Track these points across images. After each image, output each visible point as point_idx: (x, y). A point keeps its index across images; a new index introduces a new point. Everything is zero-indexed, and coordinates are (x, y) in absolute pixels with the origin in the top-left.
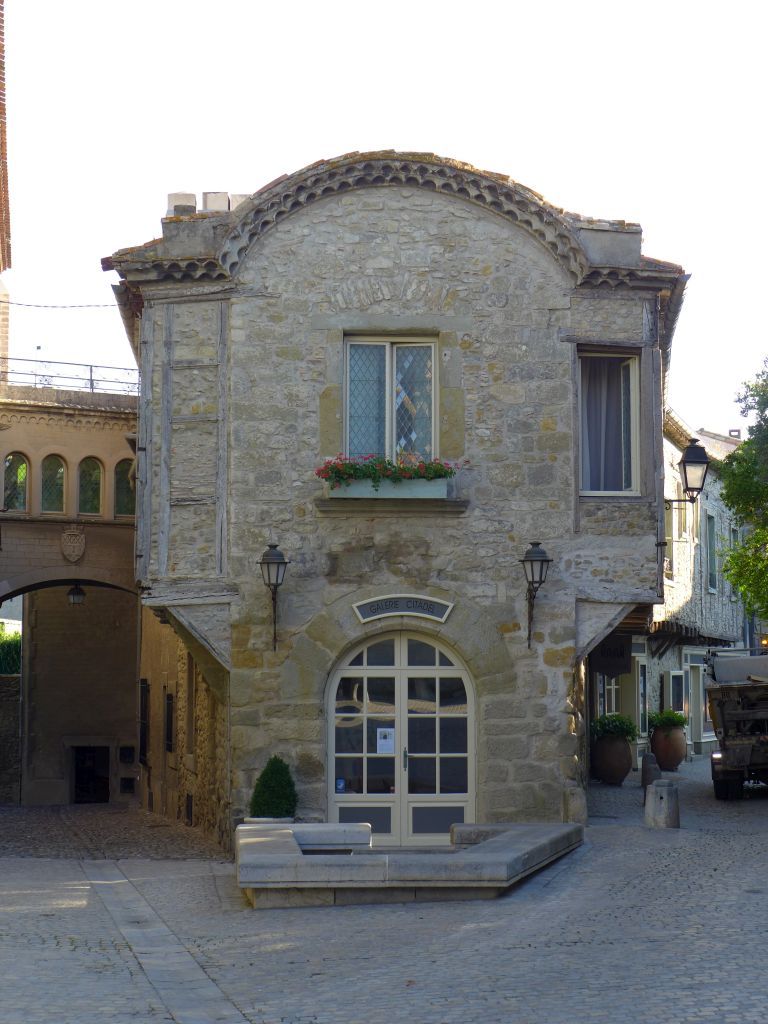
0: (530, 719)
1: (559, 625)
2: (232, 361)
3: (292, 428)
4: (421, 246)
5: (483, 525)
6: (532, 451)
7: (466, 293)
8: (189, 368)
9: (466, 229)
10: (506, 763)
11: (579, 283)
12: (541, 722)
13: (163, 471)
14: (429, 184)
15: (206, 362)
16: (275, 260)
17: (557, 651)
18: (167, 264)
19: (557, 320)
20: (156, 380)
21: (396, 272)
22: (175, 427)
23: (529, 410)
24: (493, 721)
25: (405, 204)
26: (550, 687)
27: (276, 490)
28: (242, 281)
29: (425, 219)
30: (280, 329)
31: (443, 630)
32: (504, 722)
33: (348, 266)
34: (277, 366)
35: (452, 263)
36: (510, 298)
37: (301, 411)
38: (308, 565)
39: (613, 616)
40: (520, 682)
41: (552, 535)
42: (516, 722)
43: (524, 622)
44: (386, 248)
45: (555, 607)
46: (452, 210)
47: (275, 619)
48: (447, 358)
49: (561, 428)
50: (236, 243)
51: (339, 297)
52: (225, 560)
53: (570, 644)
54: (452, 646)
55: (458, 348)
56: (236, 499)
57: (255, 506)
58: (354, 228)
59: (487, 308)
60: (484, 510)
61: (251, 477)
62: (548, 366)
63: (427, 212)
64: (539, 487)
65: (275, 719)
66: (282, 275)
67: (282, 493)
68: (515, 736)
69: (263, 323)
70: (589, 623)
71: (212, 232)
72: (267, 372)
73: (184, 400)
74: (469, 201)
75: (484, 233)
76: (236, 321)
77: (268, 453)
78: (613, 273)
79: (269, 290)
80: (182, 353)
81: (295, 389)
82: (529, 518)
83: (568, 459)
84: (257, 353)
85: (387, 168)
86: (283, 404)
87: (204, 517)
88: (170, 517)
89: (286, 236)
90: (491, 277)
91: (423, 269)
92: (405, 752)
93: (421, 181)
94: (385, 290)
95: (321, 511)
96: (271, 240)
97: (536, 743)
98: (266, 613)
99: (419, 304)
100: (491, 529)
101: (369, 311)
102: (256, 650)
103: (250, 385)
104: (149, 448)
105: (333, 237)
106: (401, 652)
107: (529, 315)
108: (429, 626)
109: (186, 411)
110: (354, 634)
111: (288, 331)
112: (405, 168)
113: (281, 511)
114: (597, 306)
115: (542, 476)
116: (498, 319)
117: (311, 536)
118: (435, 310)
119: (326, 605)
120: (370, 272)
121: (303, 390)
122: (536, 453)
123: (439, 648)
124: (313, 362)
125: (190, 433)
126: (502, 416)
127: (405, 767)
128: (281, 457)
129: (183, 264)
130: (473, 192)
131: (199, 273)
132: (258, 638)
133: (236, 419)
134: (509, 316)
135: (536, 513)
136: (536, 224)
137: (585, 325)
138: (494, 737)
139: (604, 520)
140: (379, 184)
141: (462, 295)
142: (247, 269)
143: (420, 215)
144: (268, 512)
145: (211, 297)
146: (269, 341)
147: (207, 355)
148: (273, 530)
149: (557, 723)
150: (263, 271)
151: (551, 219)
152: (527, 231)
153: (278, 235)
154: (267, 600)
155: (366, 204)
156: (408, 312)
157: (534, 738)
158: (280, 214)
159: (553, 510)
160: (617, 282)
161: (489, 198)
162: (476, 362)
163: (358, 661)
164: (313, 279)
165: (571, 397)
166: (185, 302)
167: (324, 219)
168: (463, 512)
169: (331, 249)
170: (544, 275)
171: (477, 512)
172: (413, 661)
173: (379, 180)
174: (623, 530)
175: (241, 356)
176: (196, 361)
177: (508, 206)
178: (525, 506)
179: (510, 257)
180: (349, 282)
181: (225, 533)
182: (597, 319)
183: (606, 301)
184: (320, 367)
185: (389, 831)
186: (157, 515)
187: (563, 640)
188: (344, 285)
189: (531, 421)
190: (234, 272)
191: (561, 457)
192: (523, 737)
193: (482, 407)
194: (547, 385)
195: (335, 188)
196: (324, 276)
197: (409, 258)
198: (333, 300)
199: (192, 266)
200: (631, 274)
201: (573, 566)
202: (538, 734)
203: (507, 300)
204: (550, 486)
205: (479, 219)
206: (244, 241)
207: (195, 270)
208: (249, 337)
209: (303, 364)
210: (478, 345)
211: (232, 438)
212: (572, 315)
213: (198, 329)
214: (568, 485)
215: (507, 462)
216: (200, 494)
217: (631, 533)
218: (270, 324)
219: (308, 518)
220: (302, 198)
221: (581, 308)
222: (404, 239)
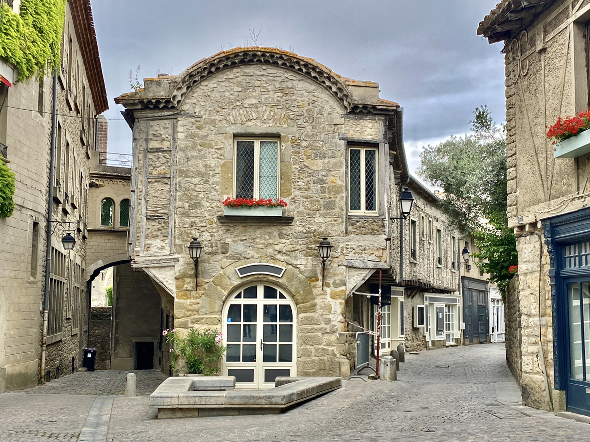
0: (323, 325)
1: (337, 279)
2: (178, 148)
3: (207, 182)
4: (272, 93)
5: (300, 229)
6: (325, 193)
7: (293, 116)
8: (157, 152)
9: (293, 85)
10: (311, 347)
11: (348, 111)
12: (328, 327)
13: (143, 202)
14: (275, 64)
15: (166, 149)
16: (200, 99)
17: (336, 291)
18: (145, 101)
19: (338, 129)
20: (140, 158)
21: (259, 105)
22: (150, 180)
23: (324, 173)
24: (304, 326)
25: (264, 73)
26: (333, 310)
27: (199, 211)
28: (183, 109)
29: (273, 80)
30: (201, 133)
31: (280, 281)
32: (310, 327)
33: (235, 102)
34: (200, 151)
35: (287, 102)
36: (315, 119)
37: (211, 173)
38: (214, 249)
39: (365, 275)
40: (318, 307)
41: (334, 234)
42: (316, 326)
43: (320, 277)
44: (254, 94)
45: (335, 270)
46: (287, 76)
47: (196, 275)
48: (284, 148)
49: (339, 182)
50: (180, 91)
51: (231, 117)
52: (173, 246)
53: (343, 288)
54: (285, 289)
55: (289, 143)
56: (179, 216)
57: (188, 220)
58: (239, 84)
59: (304, 124)
60: (301, 222)
61: (187, 205)
62: (333, 152)
63: (274, 77)
64: (328, 211)
65: (196, 325)
66: (203, 106)
67: (201, 213)
68: (315, 334)
69: (194, 130)
70: (354, 278)
71: (168, 85)
72: (195, 154)
73: (154, 167)
74: (294, 72)
75: (303, 87)
76: (180, 129)
77: (195, 193)
78: (365, 107)
79: (197, 114)
80: (154, 144)
81: (209, 162)
82: (323, 226)
83: (342, 197)
84: (190, 145)
85: (255, 55)
86: (203, 170)
87: (163, 225)
88: (146, 224)
89: (206, 88)
90: (306, 108)
91: (273, 104)
92: (261, 341)
93: (271, 61)
94: (254, 114)
95: (221, 222)
96: (198, 89)
97: (326, 337)
98: (192, 272)
99: (270, 121)
100: (304, 231)
101: (246, 125)
102: (188, 290)
103: (186, 160)
104: (136, 191)
105: (228, 89)
106: (260, 291)
107: (324, 127)
108: (274, 279)
109: (155, 173)
110: (236, 282)
111: (205, 134)
112: (263, 55)
113: (201, 222)
114: (358, 123)
115: (330, 205)
116: (309, 129)
117: (215, 234)
118: (278, 125)
119: (223, 268)
120: (246, 105)
121: (213, 163)
122: (327, 195)
123: (279, 290)
124: (217, 149)
125: (157, 184)
126: (310, 176)
127: (261, 349)
128: (201, 195)
129: (154, 101)
130: (297, 67)
131: (161, 106)
132: (189, 284)
133: (179, 177)
134: (314, 127)
135: (327, 223)
136: (328, 83)
137: (351, 132)
138: (305, 334)
139: (360, 228)
140: (251, 63)
141: (292, 117)
142: (186, 103)
143: (271, 78)
144: (194, 222)
145: (168, 117)
146: (196, 139)
147: (166, 145)
148: (197, 231)
149: (336, 327)
150: (194, 105)
151: (334, 80)
152: (323, 86)
153: (201, 87)
154: (193, 266)
155: (244, 73)
156: (265, 125)
157: (325, 335)
158: (202, 77)
159: (335, 222)
160: (366, 111)
161: (304, 70)
162: (297, 150)
163: (239, 296)
164: (218, 109)
165: (344, 167)
166: (156, 120)
167: (224, 80)
168: (291, 223)
169: (227, 94)
170: (331, 107)
171: (298, 223)
172: (266, 296)
173: (251, 61)
174: (369, 232)
175: (182, 146)
176: (161, 148)
177: (313, 74)
178: (321, 220)
179: (315, 99)
180: (236, 110)
181: (173, 232)
182: (358, 129)
183: (362, 121)
184: (221, 152)
185: (253, 381)
186: (139, 224)
187: (340, 286)
188: (234, 112)
189: (324, 178)
190: (179, 105)
191: (339, 196)
192: (319, 334)
193: (300, 172)
194: (333, 161)
195: (229, 64)
196: (224, 107)
197: (266, 99)
198: (228, 119)
199: (158, 102)
200: (374, 107)
201: (345, 249)
202: (327, 333)
203: (313, 120)
204: (333, 211)
205: (300, 80)
206: (184, 90)
207: (160, 104)
208: (186, 137)
209: (213, 150)
210: (299, 141)
211: (177, 186)
212: (345, 127)
213: (161, 133)
214: (343, 210)
215: (313, 199)
216: (161, 213)
217: (373, 233)
218: (198, 130)
219: (214, 225)
220: (213, 69)
221: (350, 124)
222: (264, 90)
